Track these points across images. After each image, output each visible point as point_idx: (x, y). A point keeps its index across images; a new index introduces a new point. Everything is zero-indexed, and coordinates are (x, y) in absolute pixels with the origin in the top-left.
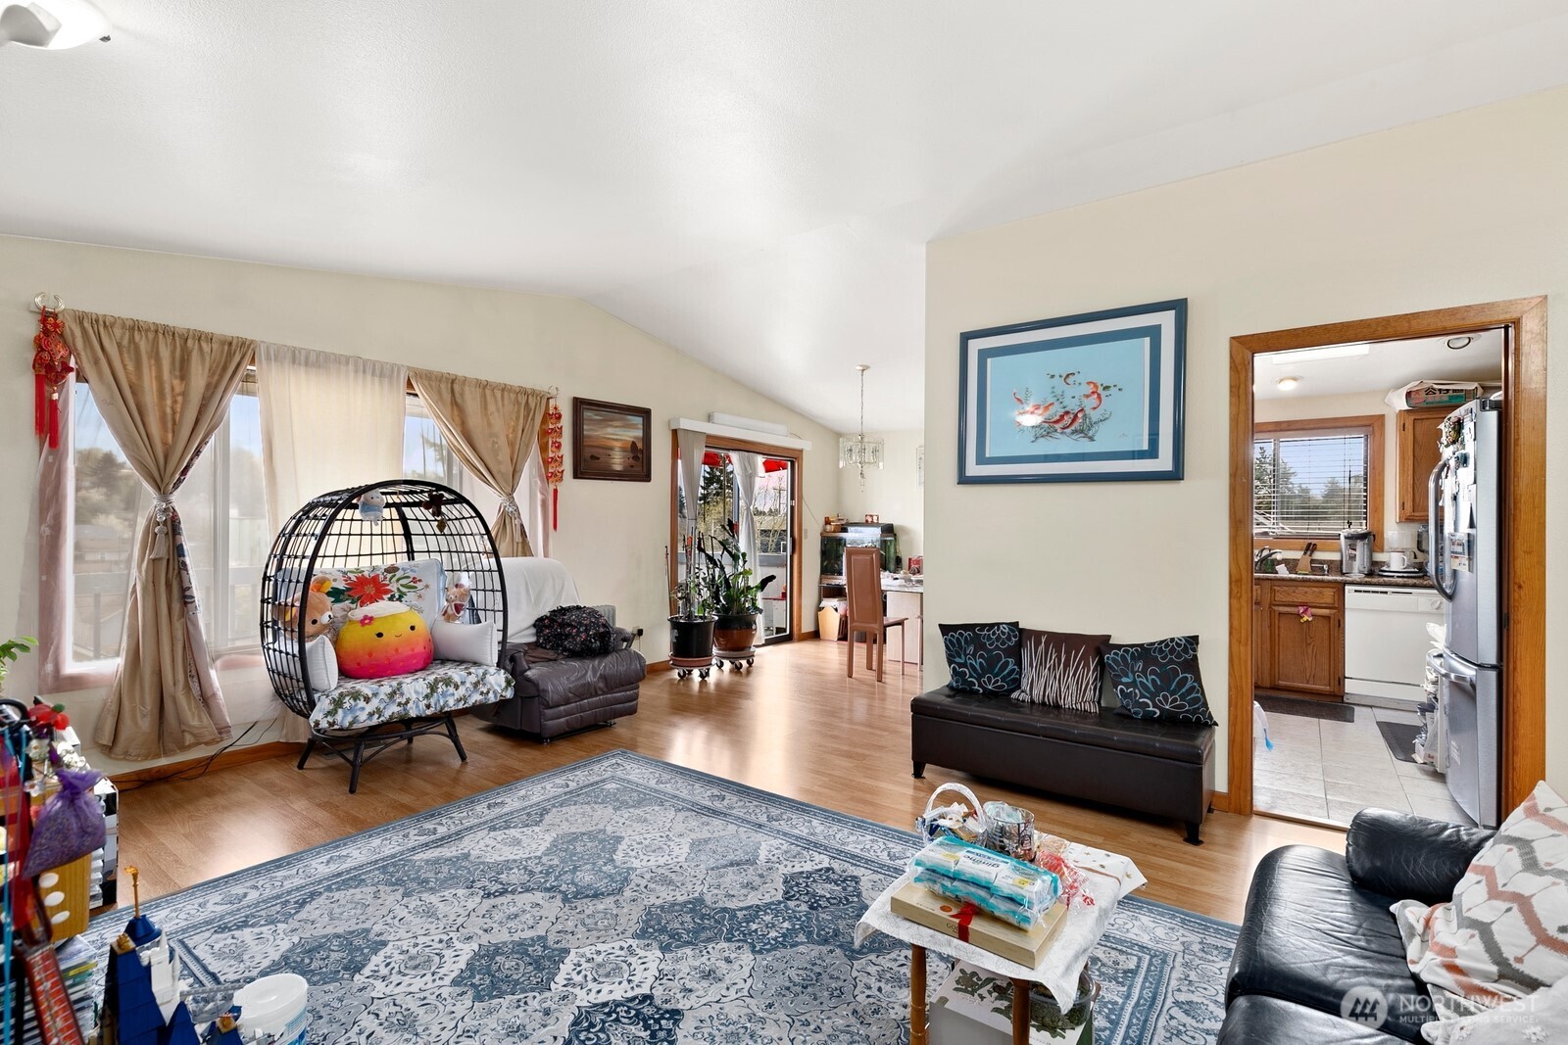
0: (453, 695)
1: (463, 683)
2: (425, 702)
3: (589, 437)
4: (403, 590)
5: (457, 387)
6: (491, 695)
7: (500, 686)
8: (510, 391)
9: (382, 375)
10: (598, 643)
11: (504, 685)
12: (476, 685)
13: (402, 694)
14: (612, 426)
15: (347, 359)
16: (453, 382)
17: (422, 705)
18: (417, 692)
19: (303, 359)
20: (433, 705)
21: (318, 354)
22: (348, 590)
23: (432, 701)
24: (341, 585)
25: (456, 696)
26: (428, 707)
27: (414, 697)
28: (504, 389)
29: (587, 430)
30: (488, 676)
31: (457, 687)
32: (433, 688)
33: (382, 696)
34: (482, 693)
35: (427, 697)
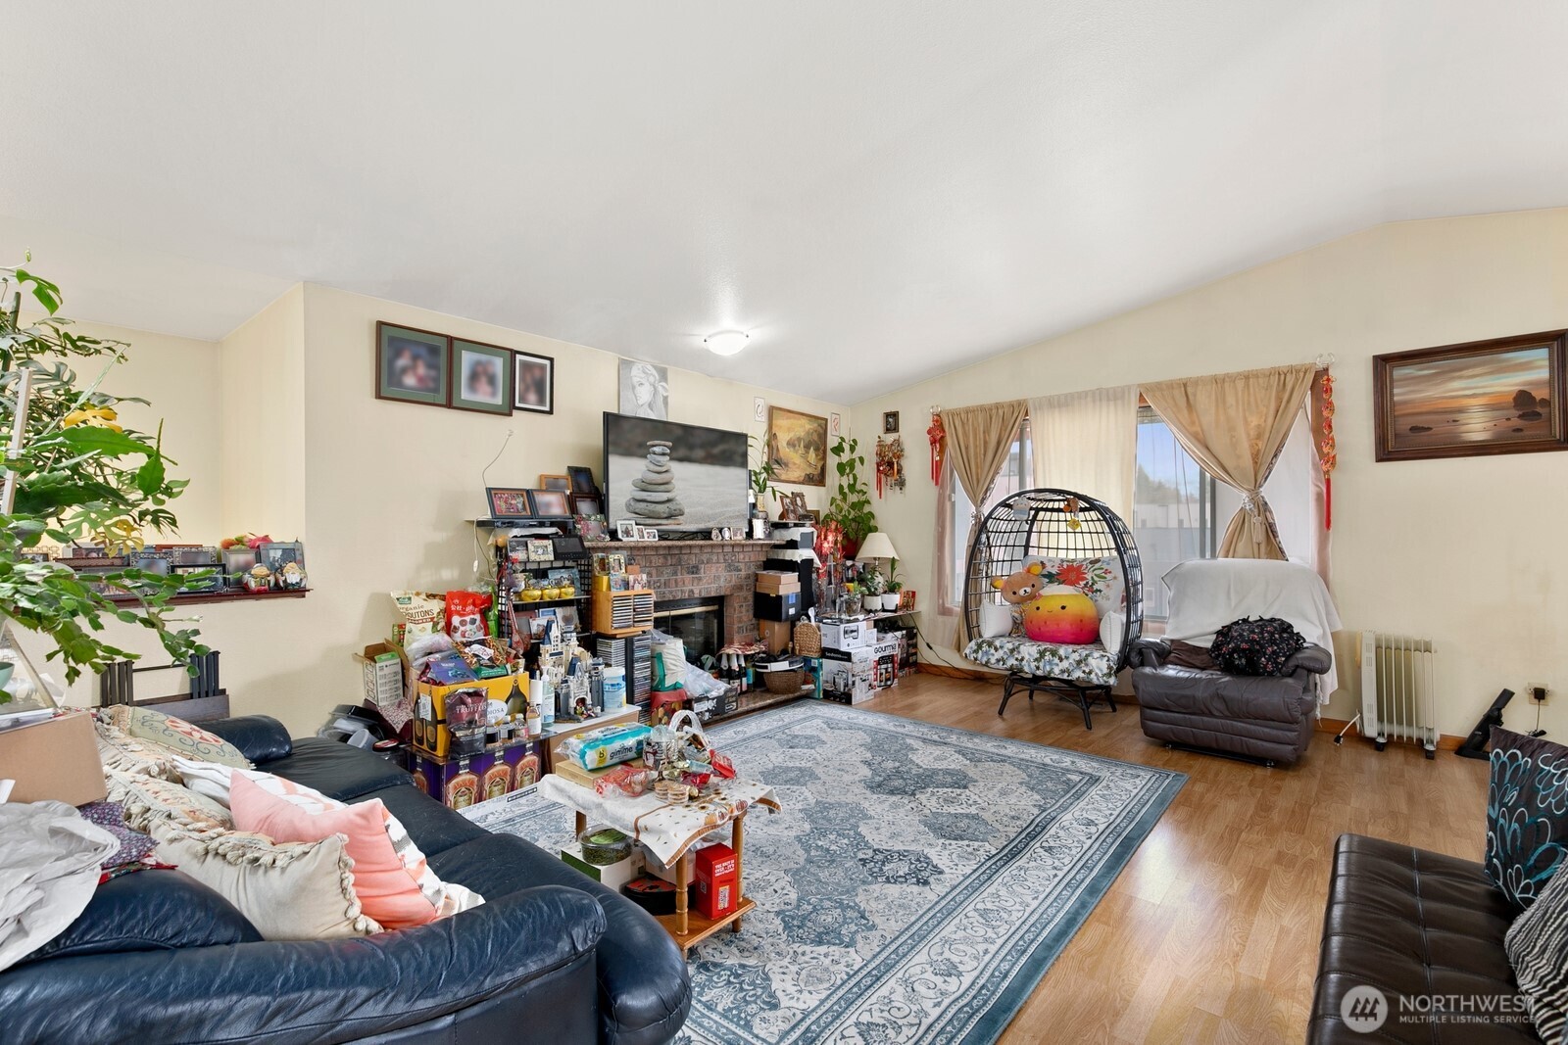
0: (1058, 665)
1: (1067, 658)
2: (1036, 663)
3: (1405, 403)
4: (1096, 578)
5: (1189, 390)
6: (1093, 676)
7: (1101, 671)
8: (1257, 376)
9: (1116, 399)
10: (1243, 661)
11: (1106, 671)
12: (1079, 663)
13: (1019, 652)
14: (1460, 378)
15: (1086, 393)
16: (1185, 385)
17: (1033, 665)
18: (1029, 654)
19: (1056, 403)
20: (1041, 667)
21: (1066, 395)
22: (1058, 574)
23: (1041, 665)
24: (1054, 571)
25: (1060, 668)
26: (1038, 668)
27: (1027, 657)
28: (1247, 377)
29: (1399, 394)
30: (1090, 658)
31: (1061, 659)
32: (1042, 654)
33: (1006, 650)
34: (1084, 672)
35: (1036, 660)
